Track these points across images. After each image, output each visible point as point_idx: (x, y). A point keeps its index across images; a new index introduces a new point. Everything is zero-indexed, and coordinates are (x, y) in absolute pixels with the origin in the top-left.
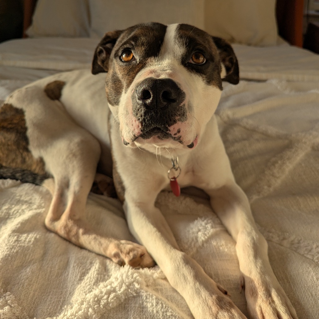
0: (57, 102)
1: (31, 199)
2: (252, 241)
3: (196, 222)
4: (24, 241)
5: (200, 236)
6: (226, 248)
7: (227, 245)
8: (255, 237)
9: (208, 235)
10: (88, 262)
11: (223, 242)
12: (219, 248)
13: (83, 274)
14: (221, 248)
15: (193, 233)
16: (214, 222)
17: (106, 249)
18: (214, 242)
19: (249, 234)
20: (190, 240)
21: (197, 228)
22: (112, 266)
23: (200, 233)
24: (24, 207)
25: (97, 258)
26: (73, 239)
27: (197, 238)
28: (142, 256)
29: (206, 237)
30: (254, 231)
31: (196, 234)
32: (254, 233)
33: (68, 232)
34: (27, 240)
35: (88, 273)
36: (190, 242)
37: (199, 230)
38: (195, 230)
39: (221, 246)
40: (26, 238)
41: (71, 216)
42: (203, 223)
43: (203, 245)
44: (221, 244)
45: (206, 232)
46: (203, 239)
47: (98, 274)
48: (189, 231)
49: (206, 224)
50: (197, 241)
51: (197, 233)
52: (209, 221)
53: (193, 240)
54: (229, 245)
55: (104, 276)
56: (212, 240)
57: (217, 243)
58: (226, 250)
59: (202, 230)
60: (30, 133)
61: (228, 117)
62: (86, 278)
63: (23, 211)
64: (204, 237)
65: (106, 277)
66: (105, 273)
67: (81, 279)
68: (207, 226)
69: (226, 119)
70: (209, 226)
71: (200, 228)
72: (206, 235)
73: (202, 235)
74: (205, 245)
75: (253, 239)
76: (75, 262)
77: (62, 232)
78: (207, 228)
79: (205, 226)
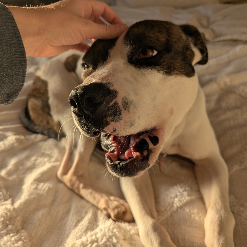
0: (73, 74)
1: (51, 153)
2: (219, 219)
3: (175, 187)
4: (41, 189)
5: (176, 202)
6: (197, 216)
7: (198, 214)
8: (223, 216)
9: (183, 202)
10: (84, 211)
11: (195, 211)
12: (191, 216)
13: (79, 221)
14: (193, 216)
15: (171, 198)
16: (191, 189)
17: (98, 202)
18: (187, 209)
19: (218, 211)
20: (167, 204)
21: (174, 194)
22: (101, 217)
23: (176, 199)
24: (46, 159)
25: (91, 209)
26: (76, 191)
27: (173, 203)
28: (124, 213)
29: (181, 204)
30: (223, 210)
31: (172, 200)
32: (222, 212)
33: (73, 185)
34: (43, 188)
35: (82, 220)
36: (166, 206)
37: (176, 196)
38: (173, 195)
39: (193, 214)
40: (42, 187)
41: (75, 173)
42: (181, 190)
43: (177, 210)
44: (193, 212)
45: (181, 199)
46: (178, 205)
47: (89, 223)
48: (167, 195)
49: (183, 191)
50: (173, 206)
51: (174, 198)
52: (187, 188)
53: (169, 204)
54: (201, 214)
55: (94, 225)
56: (186, 208)
57: (190, 211)
58: (197, 218)
59: (179, 196)
60: (51, 101)
61: (225, 84)
62: (80, 224)
63: (45, 163)
64: (179, 204)
65: (95, 226)
66: (94, 223)
67: (76, 226)
68: (183, 193)
69: (223, 86)
70: (185, 193)
71: (178, 194)
72: (181, 201)
73: (177, 201)
74: (179, 210)
75: (221, 216)
76: (75, 210)
77: (68, 184)
78: (184, 195)
79: (182, 193)
